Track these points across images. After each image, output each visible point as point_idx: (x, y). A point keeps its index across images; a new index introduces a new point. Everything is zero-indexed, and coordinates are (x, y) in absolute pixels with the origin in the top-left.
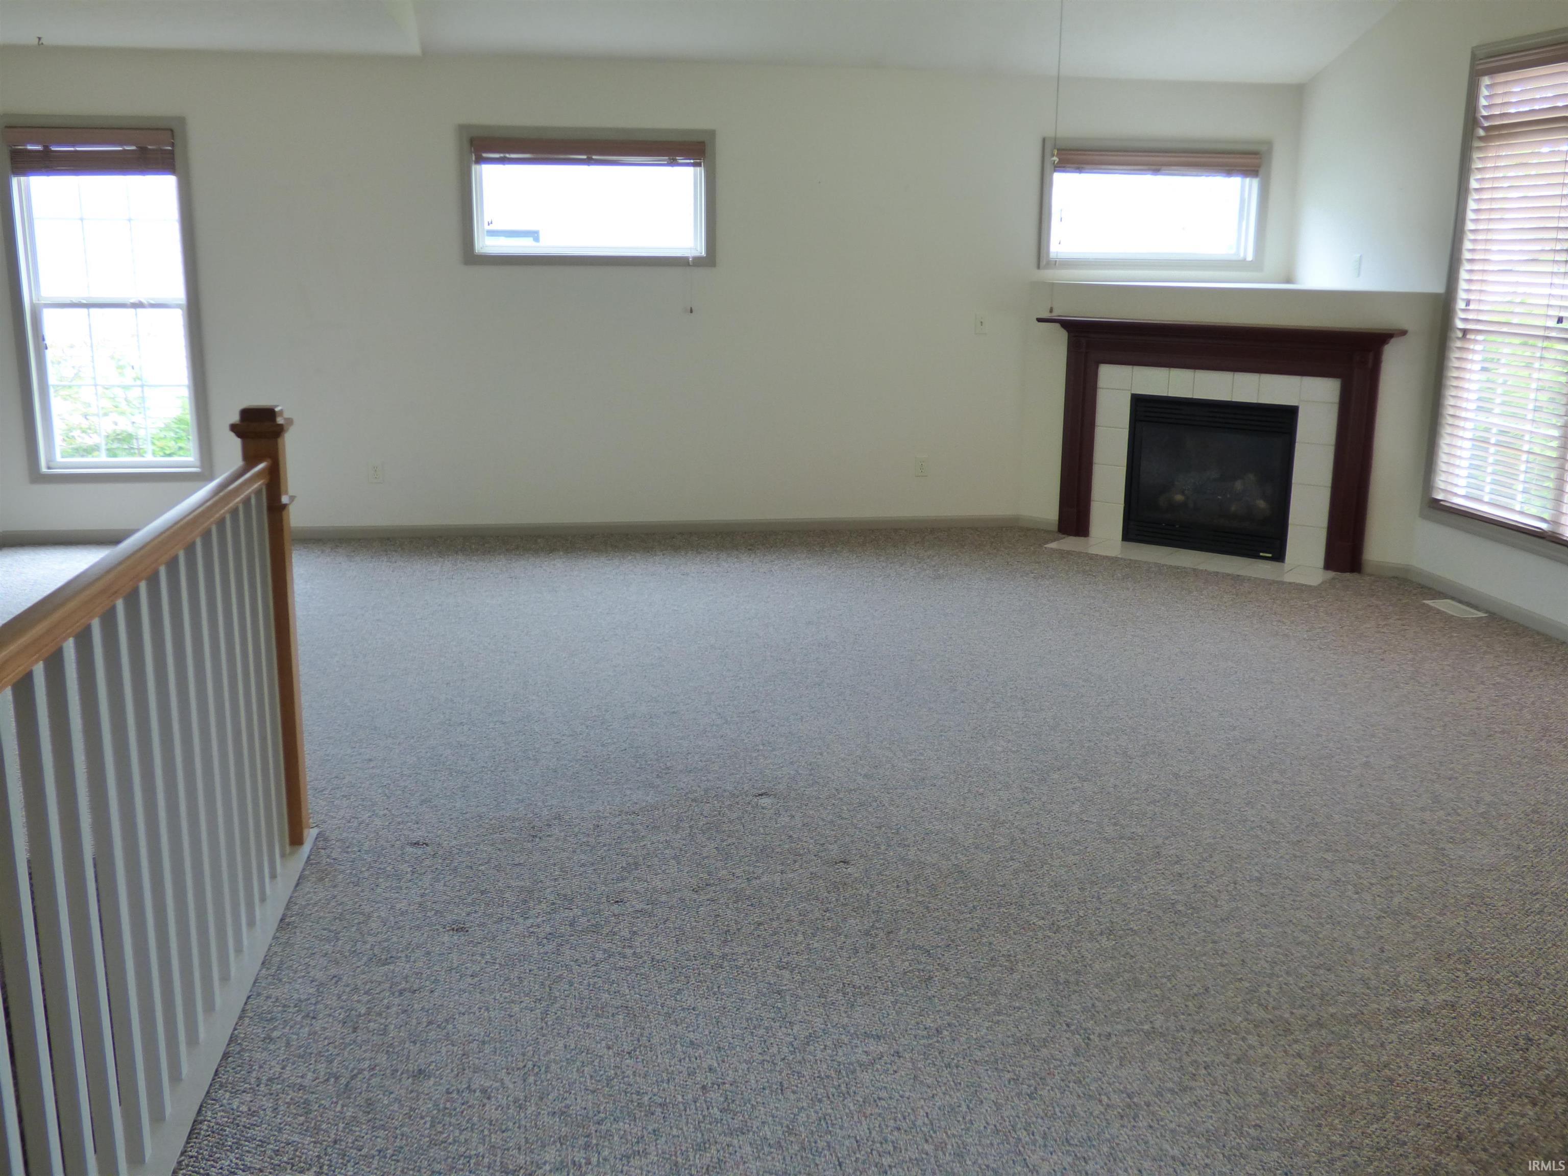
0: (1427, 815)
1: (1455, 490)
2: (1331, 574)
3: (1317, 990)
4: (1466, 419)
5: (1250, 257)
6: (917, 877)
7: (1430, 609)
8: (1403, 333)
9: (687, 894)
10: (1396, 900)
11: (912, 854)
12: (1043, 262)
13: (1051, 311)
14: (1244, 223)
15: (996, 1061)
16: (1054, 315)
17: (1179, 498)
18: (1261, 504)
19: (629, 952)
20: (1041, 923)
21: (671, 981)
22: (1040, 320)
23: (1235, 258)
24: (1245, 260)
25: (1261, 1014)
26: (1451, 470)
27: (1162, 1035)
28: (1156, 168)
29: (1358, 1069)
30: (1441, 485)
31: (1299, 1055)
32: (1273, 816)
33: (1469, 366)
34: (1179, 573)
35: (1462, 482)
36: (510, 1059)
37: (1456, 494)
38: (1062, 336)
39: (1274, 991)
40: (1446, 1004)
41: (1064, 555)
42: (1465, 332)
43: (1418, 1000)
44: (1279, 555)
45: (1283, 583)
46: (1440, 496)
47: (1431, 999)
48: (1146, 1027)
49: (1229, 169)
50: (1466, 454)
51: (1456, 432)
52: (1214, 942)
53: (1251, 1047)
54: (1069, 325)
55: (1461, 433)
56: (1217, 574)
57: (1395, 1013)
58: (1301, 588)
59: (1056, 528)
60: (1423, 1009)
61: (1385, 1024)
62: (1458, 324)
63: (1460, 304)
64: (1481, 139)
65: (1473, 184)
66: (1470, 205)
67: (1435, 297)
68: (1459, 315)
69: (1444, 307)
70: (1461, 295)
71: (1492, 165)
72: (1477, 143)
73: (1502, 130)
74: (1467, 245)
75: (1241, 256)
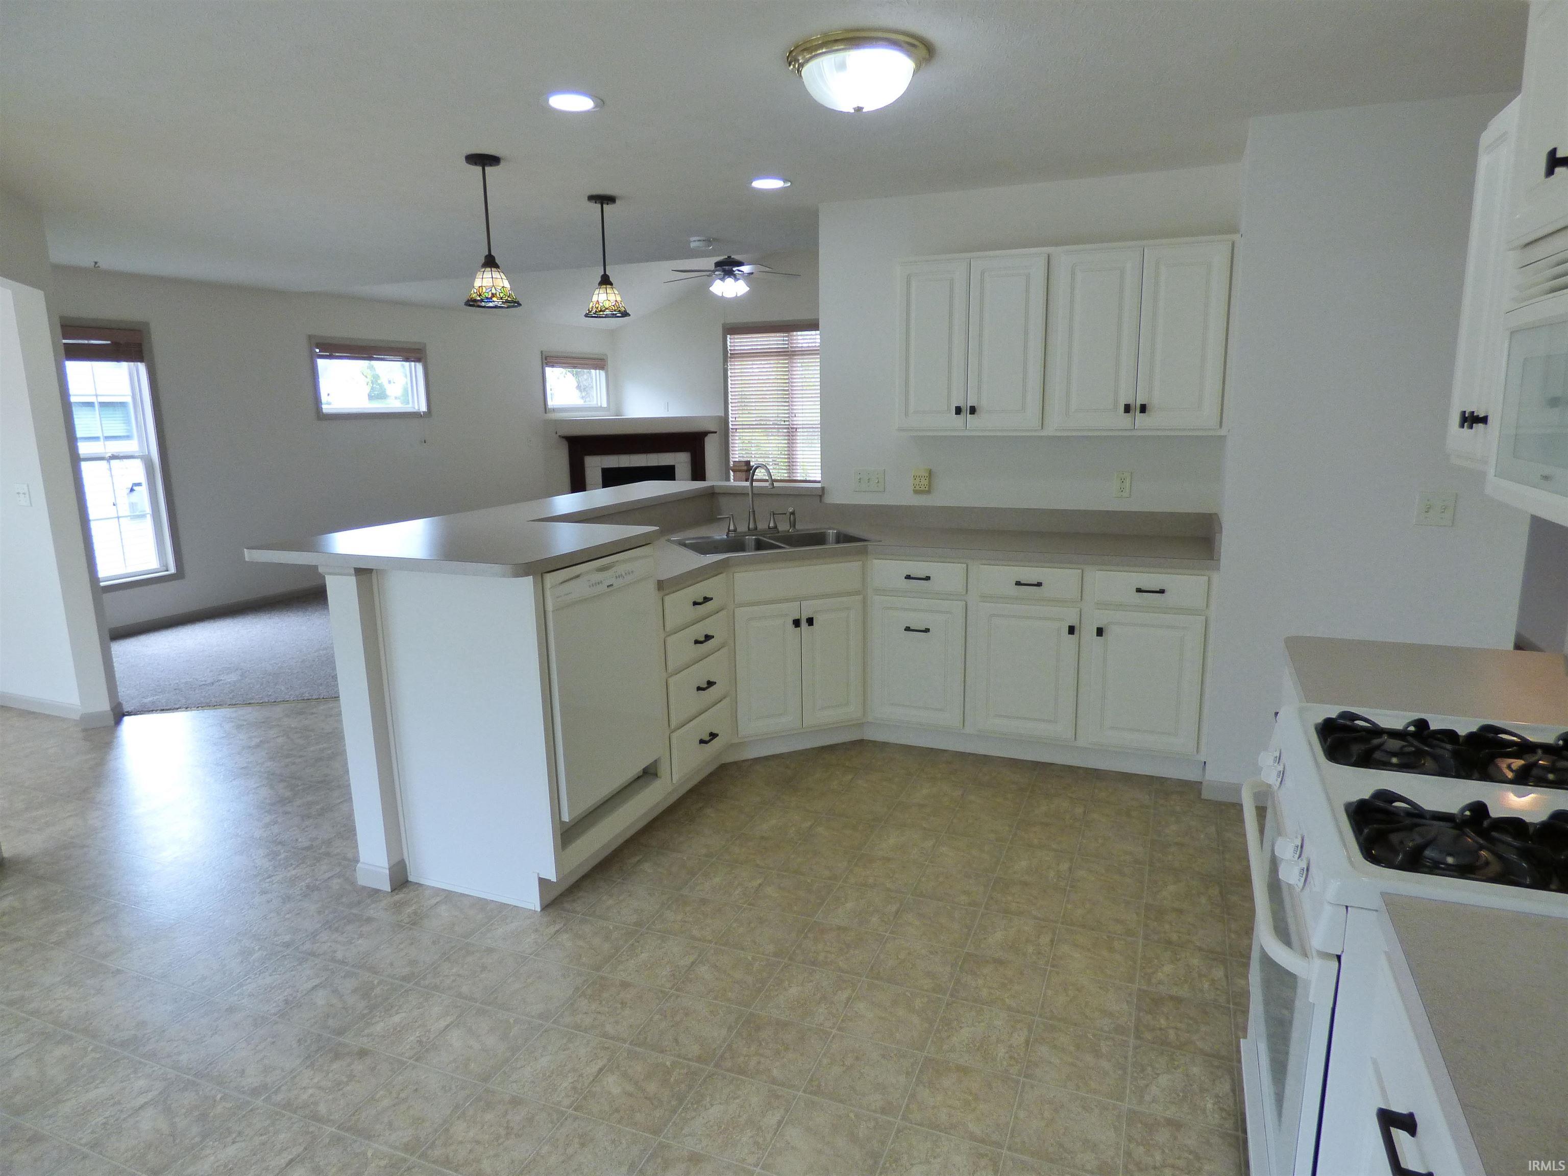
8: (711, 431)
12: (547, 410)
14: (600, 390)
24: (604, 407)
33: (738, 442)
62: (731, 426)
63: (730, 419)
64: (730, 358)
65: (729, 374)
66: (730, 382)
67: (720, 417)
68: (730, 423)
69: (725, 420)
70: (730, 415)
71: (736, 369)
72: (729, 360)
73: (734, 356)
74: (730, 397)
75: (599, 405)
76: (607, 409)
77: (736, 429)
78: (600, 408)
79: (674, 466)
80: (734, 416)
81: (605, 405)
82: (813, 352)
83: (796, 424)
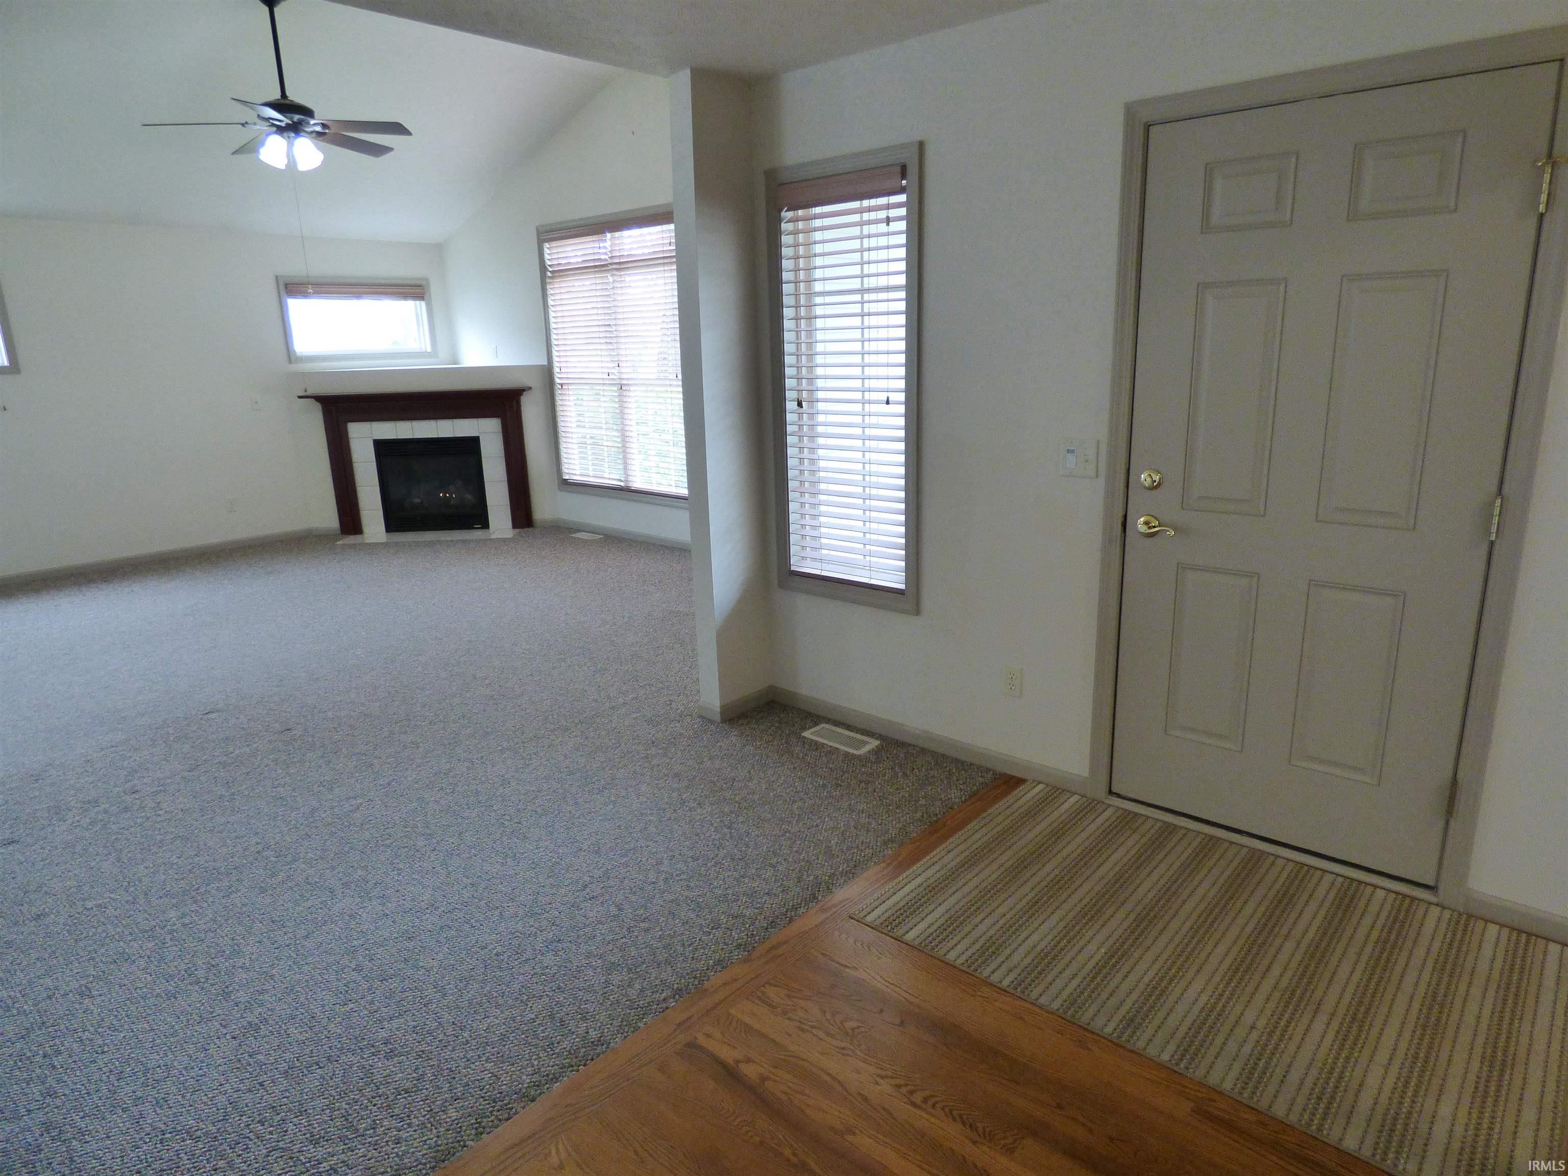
0: (602, 629)
1: (574, 472)
2: (518, 530)
3: (575, 710)
4: (572, 433)
5: (429, 350)
6: (340, 724)
7: (575, 538)
8: (530, 388)
9: (186, 774)
10: (599, 666)
11: (330, 714)
12: (293, 359)
13: (306, 391)
14: (421, 328)
15: (427, 786)
16: (308, 393)
17: (417, 501)
18: (469, 497)
19: (161, 812)
20: (423, 724)
21: (203, 816)
22: (300, 397)
23: (420, 351)
24: (426, 352)
25: (552, 727)
26: (570, 461)
27: (508, 749)
28: (358, 295)
29: (603, 733)
30: (566, 471)
31: (576, 736)
32: (528, 647)
33: (568, 403)
34: (430, 544)
35: (577, 467)
36: (107, 886)
37: (575, 474)
38: (317, 407)
39: (555, 716)
40: (633, 699)
41: (353, 546)
42: (562, 385)
43: (621, 700)
44: (485, 525)
45: (493, 539)
46: (567, 477)
47: (626, 699)
48: (499, 748)
49: (405, 296)
50: (576, 452)
51: (568, 440)
52: (519, 706)
53: (552, 740)
54: (319, 399)
55: (571, 441)
56: (452, 541)
57: (613, 708)
58: (504, 540)
59: (340, 532)
60: (624, 703)
61: (610, 714)
62: (557, 381)
63: (556, 370)
64: (551, 278)
67: (541, 367)
68: (556, 375)
69: (547, 373)
70: (556, 363)
71: (559, 292)
72: (549, 281)
73: (560, 273)
75: (424, 349)
76: (434, 354)
79: (479, 437)
82: (651, 263)
83: (628, 379)
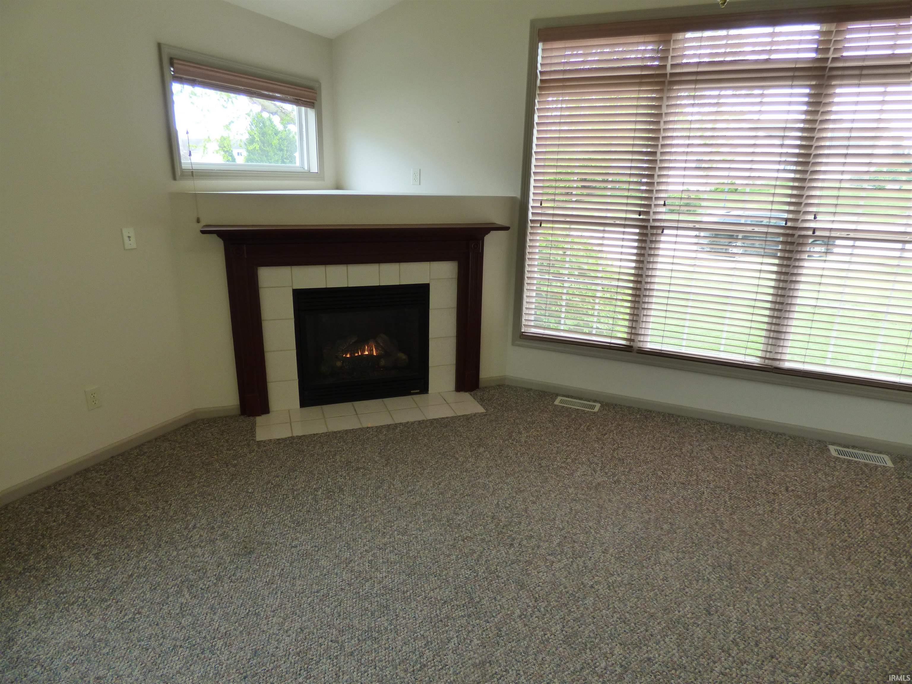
12: (178, 173)
22: (203, 232)
24: (310, 172)
30: (525, 323)
42: (539, 222)
44: (424, 389)
46: (524, 330)
54: (226, 235)
62: (530, 217)
63: (531, 203)
64: (541, 88)
65: (536, 120)
66: (535, 134)
67: (513, 199)
68: (531, 211)
69: (521, 206)
70: (532, 197)
71: (549, 109)
72: (538, 92)
73: (545, 83)
74: (534, 162)
75: (303, 168)
76: (319, 176)
77: (541, 222)
78: (306, 175)
79: (426, 287)
80: (540, 198)
81: (315, 169)
